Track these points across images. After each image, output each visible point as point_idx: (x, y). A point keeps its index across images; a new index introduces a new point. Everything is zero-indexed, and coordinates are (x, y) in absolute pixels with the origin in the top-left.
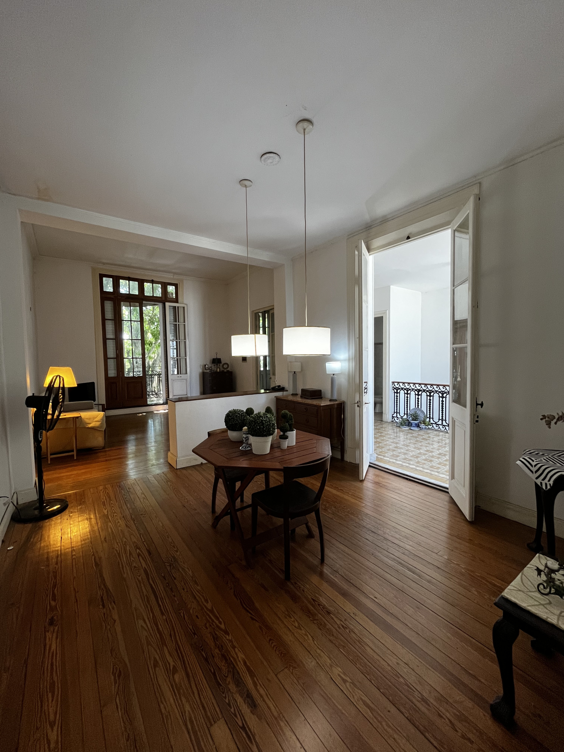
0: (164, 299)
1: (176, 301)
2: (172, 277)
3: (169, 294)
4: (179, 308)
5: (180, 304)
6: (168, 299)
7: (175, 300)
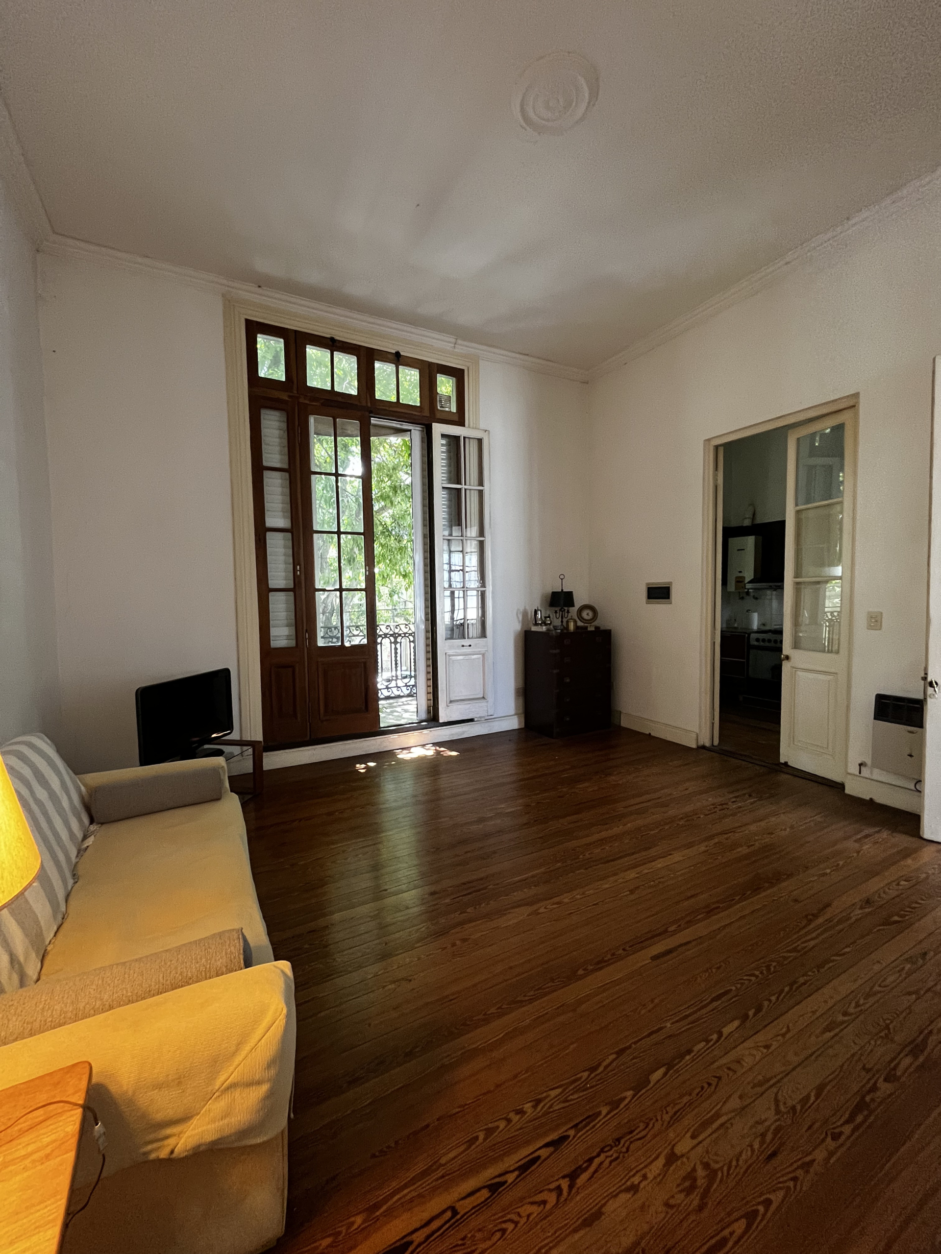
0: (426, 413)
1: (459, 419)
2: (449, 347)
3: (441, 401)
4: (467, 440)
5: (470, 430)
6: (438, 416)
7: (456, 418)
